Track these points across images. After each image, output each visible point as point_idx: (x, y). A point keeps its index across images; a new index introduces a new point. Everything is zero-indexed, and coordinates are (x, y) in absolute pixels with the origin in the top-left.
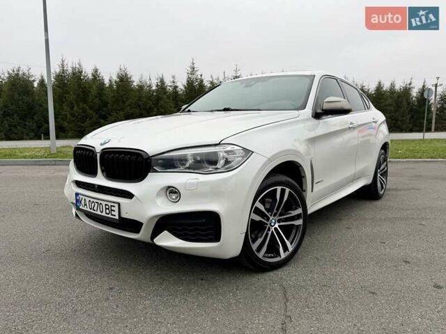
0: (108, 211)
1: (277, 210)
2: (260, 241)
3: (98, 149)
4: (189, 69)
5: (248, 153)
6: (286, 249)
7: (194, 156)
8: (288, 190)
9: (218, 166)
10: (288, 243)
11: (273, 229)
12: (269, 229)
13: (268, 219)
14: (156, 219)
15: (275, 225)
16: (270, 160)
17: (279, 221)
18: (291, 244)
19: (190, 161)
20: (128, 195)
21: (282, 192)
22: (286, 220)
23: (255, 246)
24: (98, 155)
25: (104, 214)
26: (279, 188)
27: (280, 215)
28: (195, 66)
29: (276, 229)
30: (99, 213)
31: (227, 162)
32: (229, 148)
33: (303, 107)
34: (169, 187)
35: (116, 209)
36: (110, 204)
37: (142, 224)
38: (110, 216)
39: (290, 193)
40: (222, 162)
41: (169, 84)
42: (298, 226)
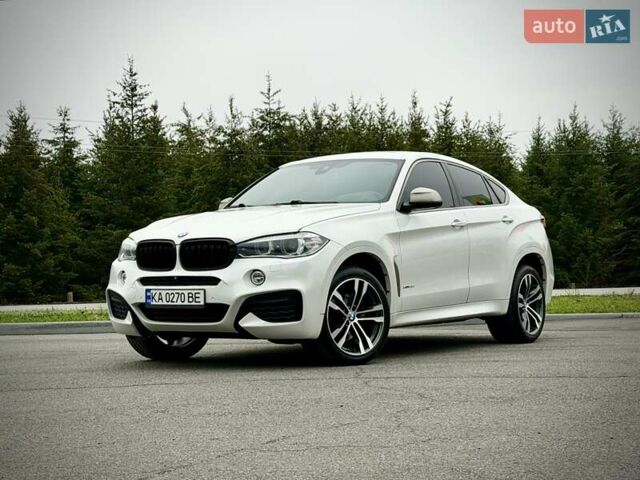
0: (191, 299)
1: (356, 303)
2: (338, 331)
3: (178, 241)
4: (119, 90)
5: (325, 240)
6: (366, 346)
7: (274, 242)
8: (366, 284)
9: (297, 252)
10: (369, 340)
11: (352, 323)
12: (348, 323)
13: (347, 312)
14: (244, 300)
15: (353, 319)
16: (346, 248)
17: (359, 316)
18: (372, 342)
19: (271, 248)
20: (215, 281)
21: (361, 285)
22: (367, 315)
23: (334, 335)
24: (178, 248)
25: (186, 303)
26: (357, 280)
27: (358, 310)
28: (140, 80)
29: (355, 324)
30: (179, 303)
31: (306, 250)
32: (308, 235)
33: (387, 199)
34: (255, 271)
35: (202, 296)
36: (193, 292)
37: (228, 306)
38: (194, 303)
39: (369, 286)
40: (301, 249)
41: (51, 137)
42: (379, 324)
